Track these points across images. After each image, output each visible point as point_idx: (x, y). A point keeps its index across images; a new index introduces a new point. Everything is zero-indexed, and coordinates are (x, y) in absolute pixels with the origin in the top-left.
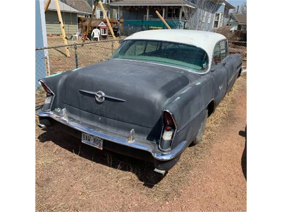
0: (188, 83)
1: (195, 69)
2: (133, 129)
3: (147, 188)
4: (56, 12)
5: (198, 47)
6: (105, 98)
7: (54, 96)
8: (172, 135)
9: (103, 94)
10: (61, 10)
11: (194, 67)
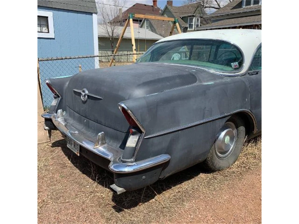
0: (196, 82)
1: (222, 69)
2: (103, 132)
3: (114, 211)
4: (130, 40)
5: (232, 43)
6: (88, 96)
7: (60, 99)
8: (137, 140)
9: (87, 92)
10: (135, 38)
11: (221, 68)
